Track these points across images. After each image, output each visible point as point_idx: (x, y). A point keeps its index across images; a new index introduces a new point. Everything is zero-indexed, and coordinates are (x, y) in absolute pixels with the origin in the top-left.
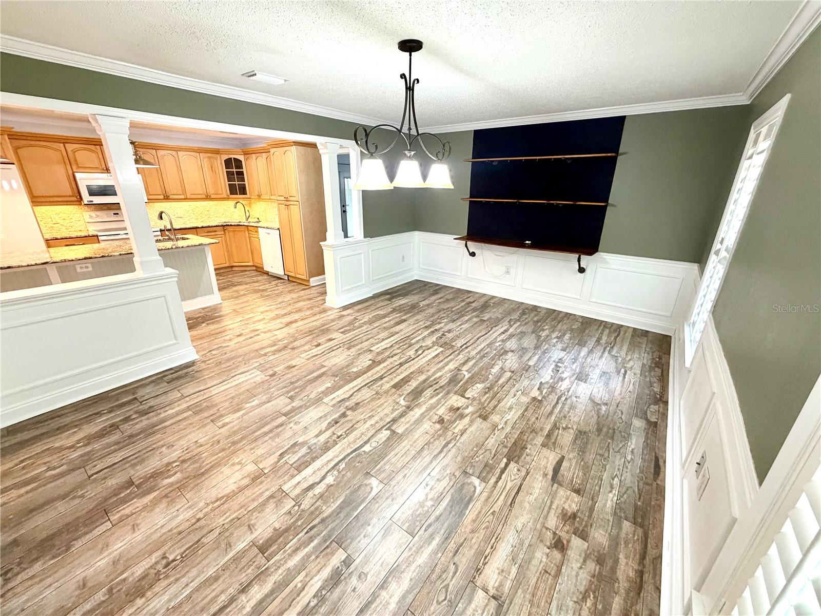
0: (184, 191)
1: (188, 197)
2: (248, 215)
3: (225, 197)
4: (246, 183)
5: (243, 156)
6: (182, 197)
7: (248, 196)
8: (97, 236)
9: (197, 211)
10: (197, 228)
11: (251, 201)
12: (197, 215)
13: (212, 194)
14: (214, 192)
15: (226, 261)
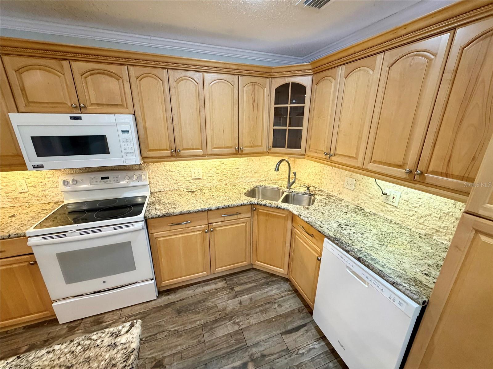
0: (203, 144)
1: (209, 153)
2: (291, 181)
3: (265, 150)
4: (304, 128)
5: (310, 78)
6: (200, 152)
7: (302, 150)
8: (25, 236)
9: (221, 170)
10: (209, 210)
11: (304, 158)
12: (221, 175)
13: (246, 147)
14: (250, 144)
15: (245, 258)
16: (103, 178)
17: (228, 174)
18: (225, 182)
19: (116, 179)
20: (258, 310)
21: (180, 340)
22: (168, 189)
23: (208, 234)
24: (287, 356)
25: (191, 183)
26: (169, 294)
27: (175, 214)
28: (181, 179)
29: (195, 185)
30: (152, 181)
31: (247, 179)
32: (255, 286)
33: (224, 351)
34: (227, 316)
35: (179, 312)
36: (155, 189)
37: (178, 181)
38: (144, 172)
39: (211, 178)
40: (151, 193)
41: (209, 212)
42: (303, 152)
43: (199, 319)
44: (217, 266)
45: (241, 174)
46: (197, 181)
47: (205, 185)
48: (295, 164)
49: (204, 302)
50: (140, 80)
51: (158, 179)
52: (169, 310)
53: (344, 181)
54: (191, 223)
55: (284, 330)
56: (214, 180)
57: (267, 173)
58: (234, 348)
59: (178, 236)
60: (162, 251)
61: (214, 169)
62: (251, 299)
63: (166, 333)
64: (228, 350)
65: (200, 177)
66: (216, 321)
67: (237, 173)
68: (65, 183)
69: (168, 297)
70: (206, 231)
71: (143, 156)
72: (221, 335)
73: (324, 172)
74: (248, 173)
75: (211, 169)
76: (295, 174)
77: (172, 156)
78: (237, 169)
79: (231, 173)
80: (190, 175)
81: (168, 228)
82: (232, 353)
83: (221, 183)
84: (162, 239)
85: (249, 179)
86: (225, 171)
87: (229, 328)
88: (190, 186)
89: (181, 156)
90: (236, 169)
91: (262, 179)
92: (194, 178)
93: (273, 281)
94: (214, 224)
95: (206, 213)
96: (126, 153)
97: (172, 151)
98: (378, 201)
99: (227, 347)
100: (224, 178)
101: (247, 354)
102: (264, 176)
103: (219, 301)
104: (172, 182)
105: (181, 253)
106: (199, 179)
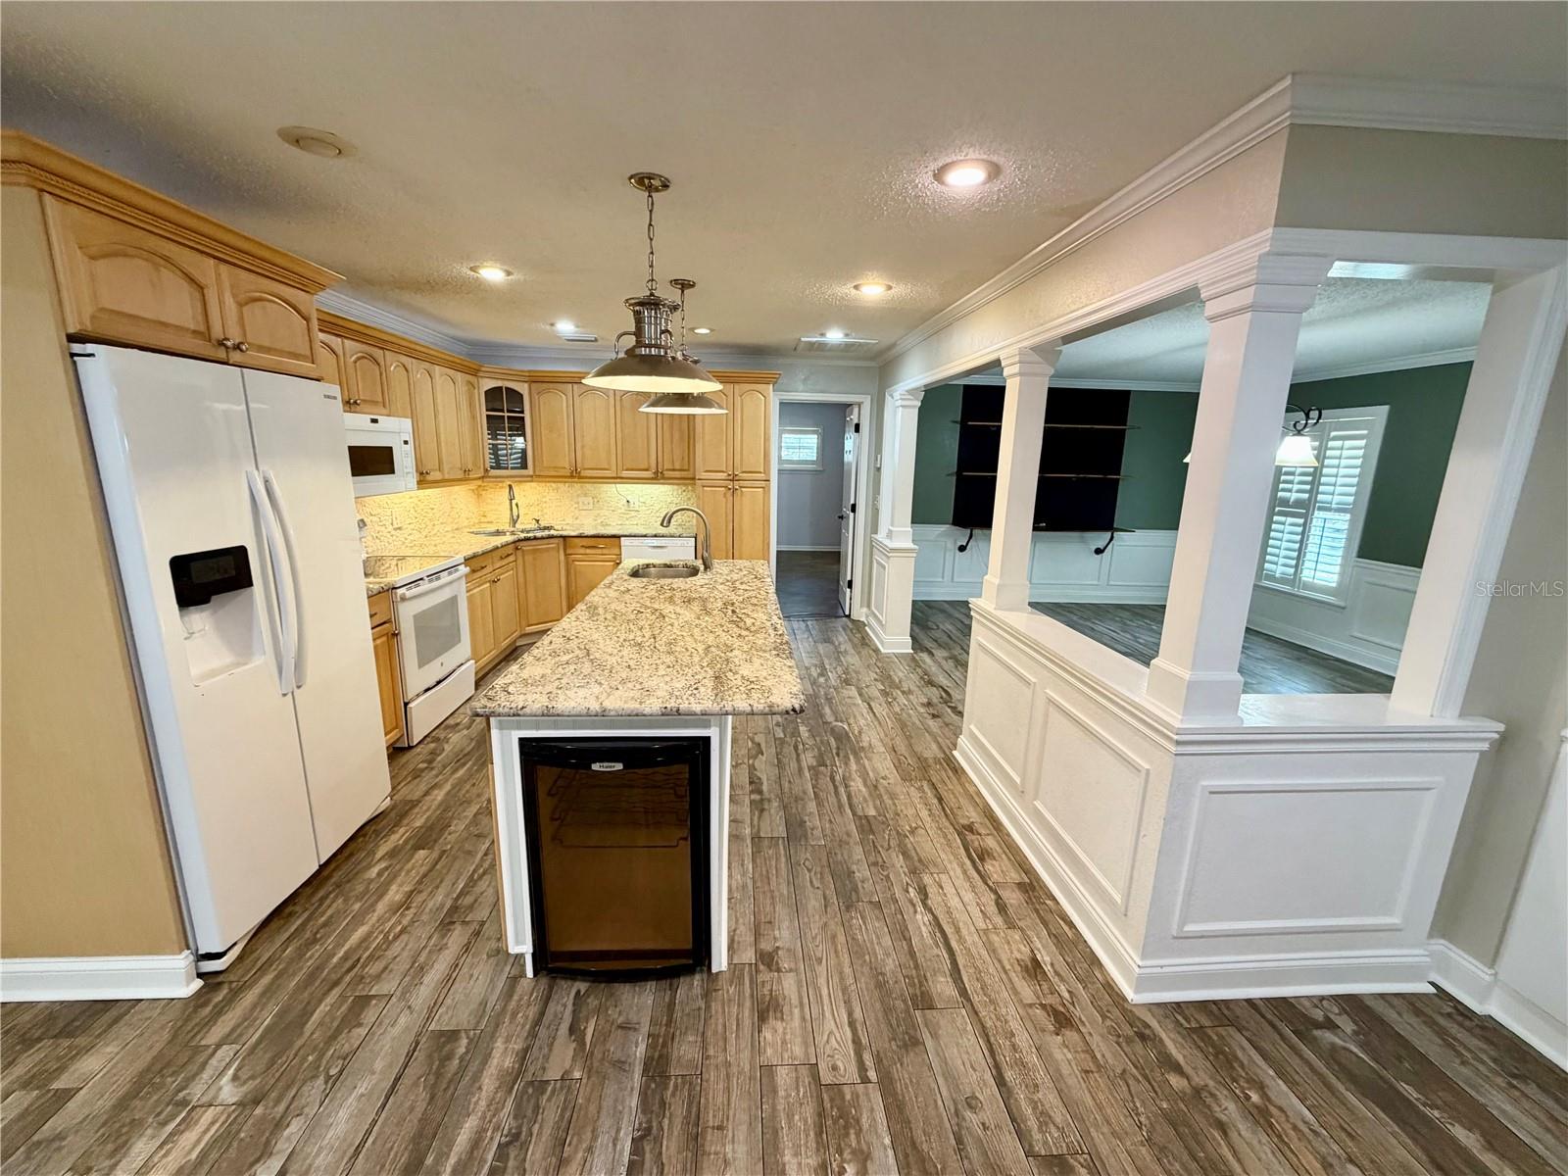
0: (440, 464)
1: (447, 477)
3: (484, 474)
5: (526, 385)
7: (530, 471)
11: (532, 481)
23: (494, 586)
41: (494, 553)
42: (531, 473)
53: (578, 503)
54: (484, 569)
59: (477, 590)
70: (492, 582)
73: (544, 500)
76: (517, 505)
81: (473, 576)
89: (427, 481)
94: (496, 571)
98: (620, 511)
105: (480, 619)
106: (400, 528)
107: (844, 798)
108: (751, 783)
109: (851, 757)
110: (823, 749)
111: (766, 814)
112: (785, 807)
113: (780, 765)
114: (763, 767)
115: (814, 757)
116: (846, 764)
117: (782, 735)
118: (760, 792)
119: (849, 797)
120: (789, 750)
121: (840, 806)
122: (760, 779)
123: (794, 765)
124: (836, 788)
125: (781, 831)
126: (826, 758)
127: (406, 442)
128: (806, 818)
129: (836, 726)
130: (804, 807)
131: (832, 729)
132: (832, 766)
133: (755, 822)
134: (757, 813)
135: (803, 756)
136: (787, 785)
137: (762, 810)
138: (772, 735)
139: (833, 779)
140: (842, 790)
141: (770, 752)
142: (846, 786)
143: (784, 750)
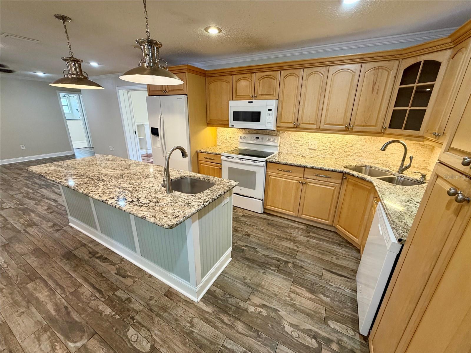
0: (318, 121)
1: (321, 128)
2: (406, 164)
4: (429, 108)
6: (314, 126)
7: (421, 132)
8: (221, 155)
9: (335, 145)
10: (305, 167)
12: (334, 150)
13: (357, 126)
14: (362, 122)
15: (328, 218)
16: (256, 138)
17: (340, 150)
18: (336, 157)
19: (262, 139)
20: (318, 250)
21: (262, 234)
22: (290, 153)
23: (301, 185)
24: (317, 278)
25: (307, 151)
26: (268, 215)
27: (282, 163)
28: (300, 147)
29: (309, 153)
30: (281, 145)
31: (359, 158)
32: (327, 240)
33: (280, 251)
34: (294, 241)
35: (269, 224)
36: (282, 150)
37: (298, 148)
38: (277, 138)
39: (324, 151)
40: (279, 152)
41: (306, 169)
42: (421, 134)
43: (276, 232)
44: (304, 213)
45: (354, 152)
46: (312, 151)
47: (318, 155)
48: (433, 154)
49: (285, 228)
50: (286, 78)
51: (286, 144)
52: (264, 221)
54: (291, 173)
55: (328, 269)
56: (326, 153)
57: (386, 156)
58: (287, 253)
59: (281, 179)
60: (271, 185)
61: (328, 144)
62: (317, 244)
63: (257, 228)
64: (283, 252)
65: (315, 148)
66: (286, 239)
67: (349, 150)
68: (241, 137)
69: (267, 216)
70: (300, 182)
71: (277, 126)
72: (284, 245)
74: (362, 153)
75: (325, 143)
76: (411, 158)
77: (294, 127)
78: (351, 147)
79: (343, 150)
80: (307, 145)
81: (277, 171)
82: (284, 254)
83: (332, 156)
84: (272, 177)
85: (362, 159)
86: (338, 147)
87: (291, 245)
88: (306, 154)
89: (299, 128)
90: (349, 147)
91: (378, 162)
92: (310, 148)
93: (345, 246)
94: (308, 179)
95: (303, 169)
96: (267, 123)
97: (295, 124)
99: (283, 251)
100: (335, 152)
101: (293, 260)
102: (381, 159)
103: (294, 233)
104: (294, 148)
105: (281, 192)
106: (314, 150)
107: (50, 282)
108: (106, 258)
109: (53, 313)
110: (80, 304)
111: (88, 253)
112: (80, 260)
113: (100, 275)
114: (108, 268)
115: (83, 294)
116: (56, 305)
117: (117, 293)
118: (97, 258)
119: (46, 284)
120: (104, 287)
121: (50, 277)
122: (104, 262)
123: (93, 281)
124: (57, 284)
125: (76, 253)
126: (74, 298)
127: (270, 110)
128: (66, 262)
129: (81, 338)
130: (71, 265)
131: (84, 332)
132: (67, 297)
133: (89, 249)
134: (91, 251)
135: (91, 289)
136: (87, 268)
137: (90, 253)
138: (124, 288)
139: (62, 288)
140: (53, 285)
141: (113, 277)
142: (51, 289)
143: (106, 285)
